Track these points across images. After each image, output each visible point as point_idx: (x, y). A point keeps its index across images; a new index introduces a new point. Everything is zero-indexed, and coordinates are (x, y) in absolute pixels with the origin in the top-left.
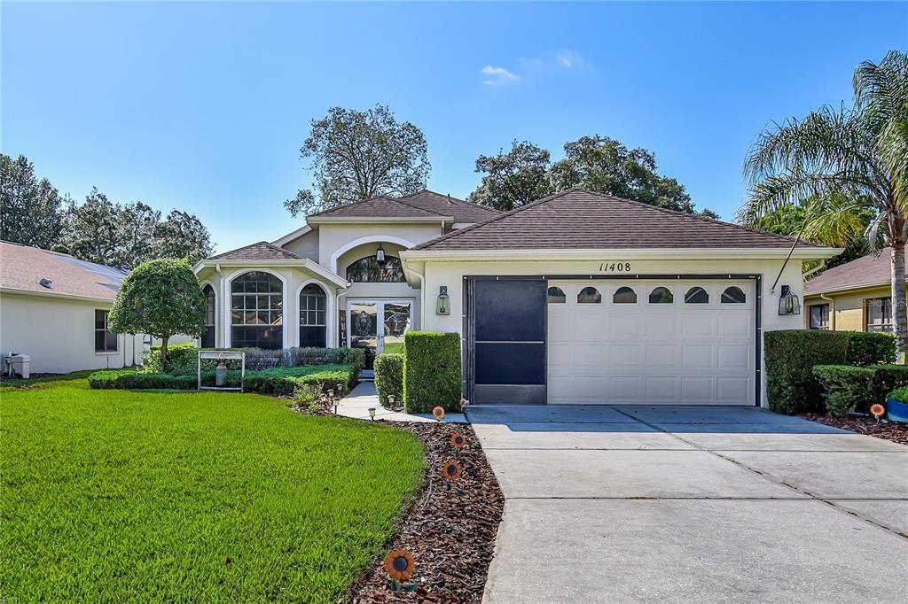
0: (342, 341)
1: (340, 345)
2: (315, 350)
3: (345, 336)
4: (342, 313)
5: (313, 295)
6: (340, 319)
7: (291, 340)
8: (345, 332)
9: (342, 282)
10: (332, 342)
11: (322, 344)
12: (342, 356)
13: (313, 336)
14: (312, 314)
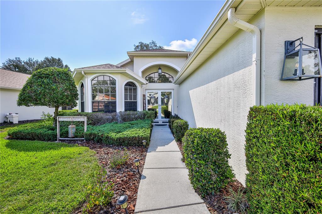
0: (144, 108)
1: (143, 109)
2: (131, 112)
3: (145, 105)
4: (144, 96)
5: (131, 87)
6: (143, 98)
7: (120, 108)
8: (145, 103)
9: (144, 81)
10: (140, 109)
11: (135, 109)
12: (145, 115)
13: (131, 106)
14: (130, 96)
